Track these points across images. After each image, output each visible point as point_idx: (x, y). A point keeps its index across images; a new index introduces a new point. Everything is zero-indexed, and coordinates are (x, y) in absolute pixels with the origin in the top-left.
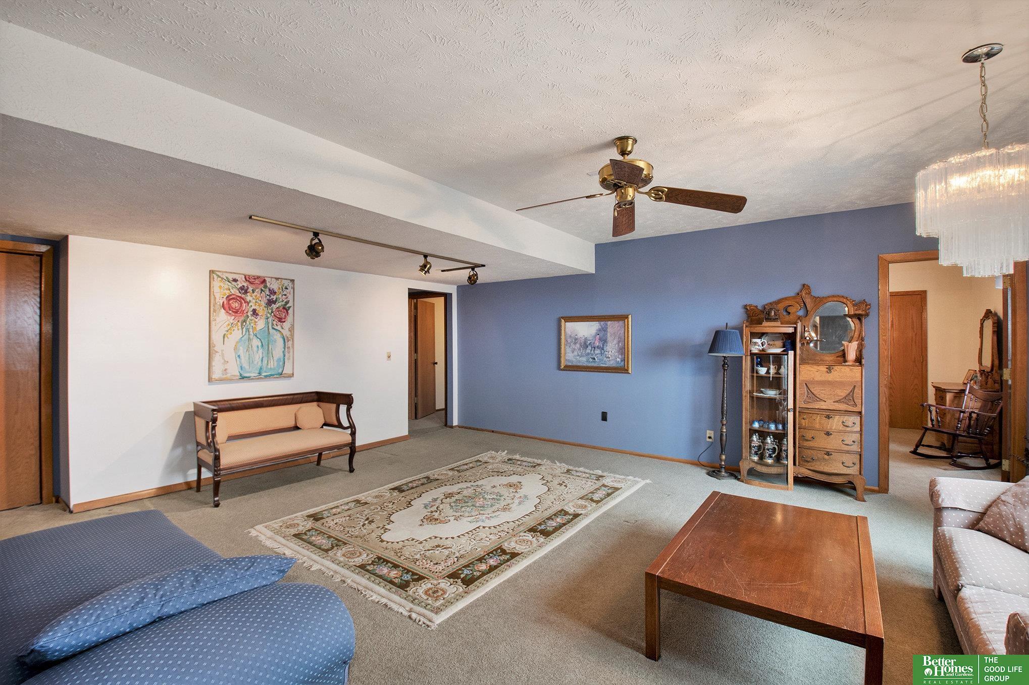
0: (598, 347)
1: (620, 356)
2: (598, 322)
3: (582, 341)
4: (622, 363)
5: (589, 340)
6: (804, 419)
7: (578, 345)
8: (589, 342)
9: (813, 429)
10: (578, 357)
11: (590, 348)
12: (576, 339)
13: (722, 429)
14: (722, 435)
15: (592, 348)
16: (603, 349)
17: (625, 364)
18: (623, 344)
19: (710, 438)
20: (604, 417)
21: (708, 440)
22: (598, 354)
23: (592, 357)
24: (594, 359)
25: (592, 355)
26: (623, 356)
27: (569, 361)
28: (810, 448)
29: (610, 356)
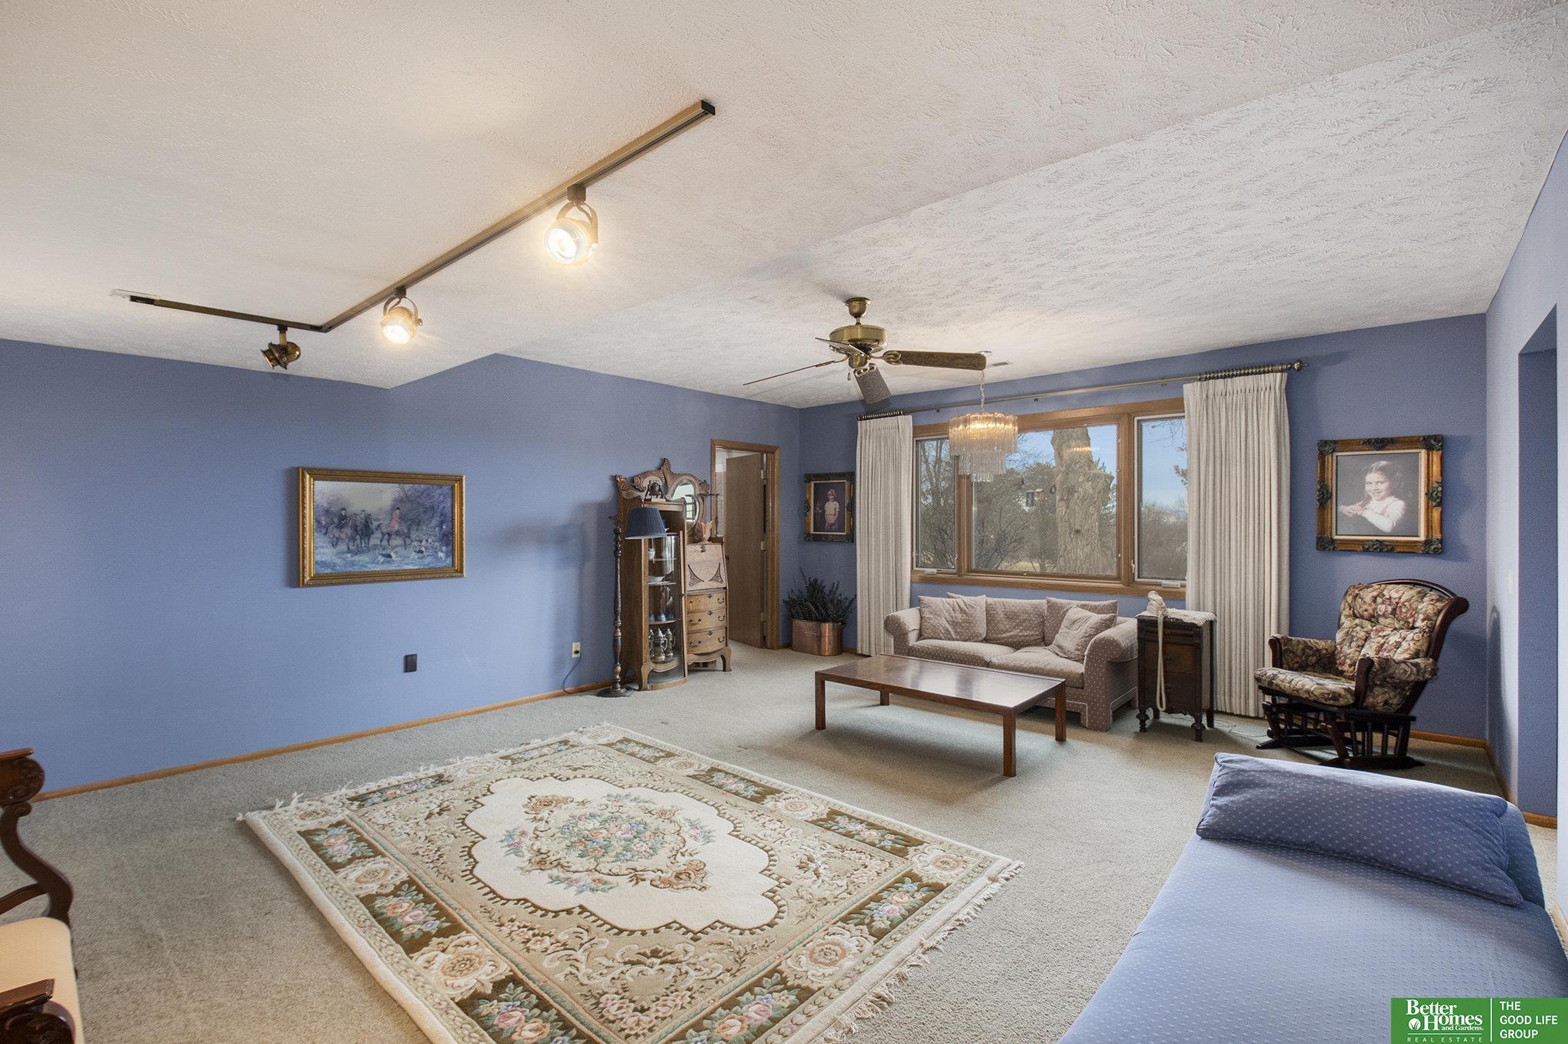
0: (398, 533)
1: (444, 548)
2: (396, 485)
3: (360, 520)
4: (449, 561)
5: (376, 520)
6: (691, 602)
7: (348, 531)
8: (375, 524)
9: (700, 611)
10: (349, 555)
11: (378, 535)
12: (342, 518)
13: (616, 632)
14: (615, 641)
15: (383, 535)
16: (409, 537)
17: (453, 562)
18: (450, 527)
19: (577, 652)
20: (410, 664)
21: (574, 656)
22: (396, 547)
23: (384, 552)
24: (389, 556)
25: (384, 549)
26: (450, 548)
27: (323, 564)
28: (699, 631)
29: (423, 549)
